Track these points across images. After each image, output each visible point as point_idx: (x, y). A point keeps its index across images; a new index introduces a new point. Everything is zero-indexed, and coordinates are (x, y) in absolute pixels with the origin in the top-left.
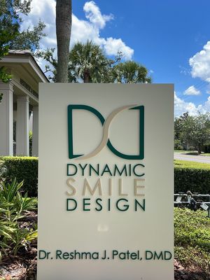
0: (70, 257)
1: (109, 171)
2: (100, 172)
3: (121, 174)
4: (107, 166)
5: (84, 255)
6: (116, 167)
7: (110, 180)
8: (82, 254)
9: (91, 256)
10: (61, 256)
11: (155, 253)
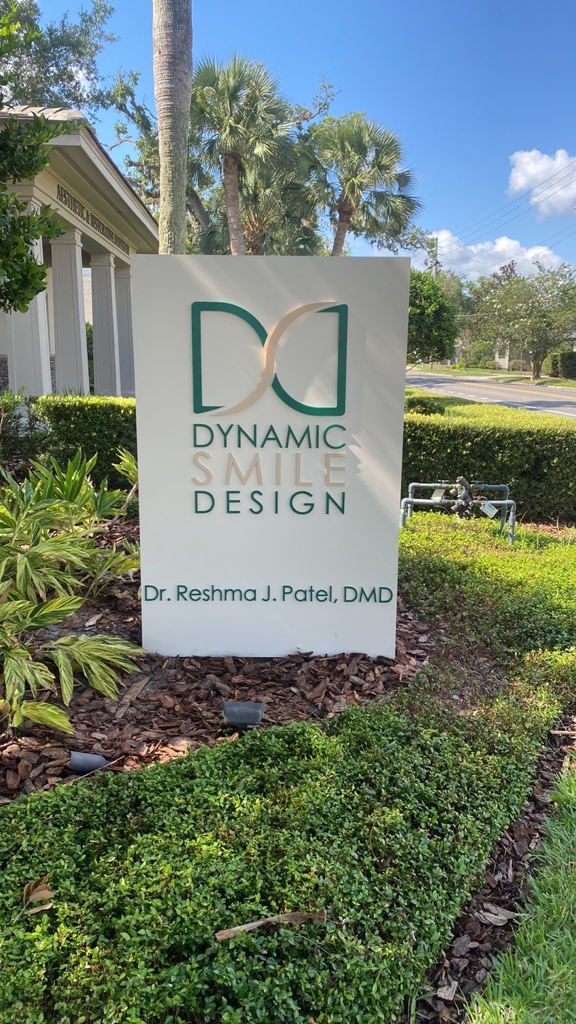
0: (203, 596)
1: (276, 439)
2: (259, 441)
3: (298, 445)
4: (271, 429)
5: (229, 594)
6: (290, 431)
7: (278, 456)
8: (226, 591)
9: (243, 596)
10: (186, 595)
11: (363, 591)
